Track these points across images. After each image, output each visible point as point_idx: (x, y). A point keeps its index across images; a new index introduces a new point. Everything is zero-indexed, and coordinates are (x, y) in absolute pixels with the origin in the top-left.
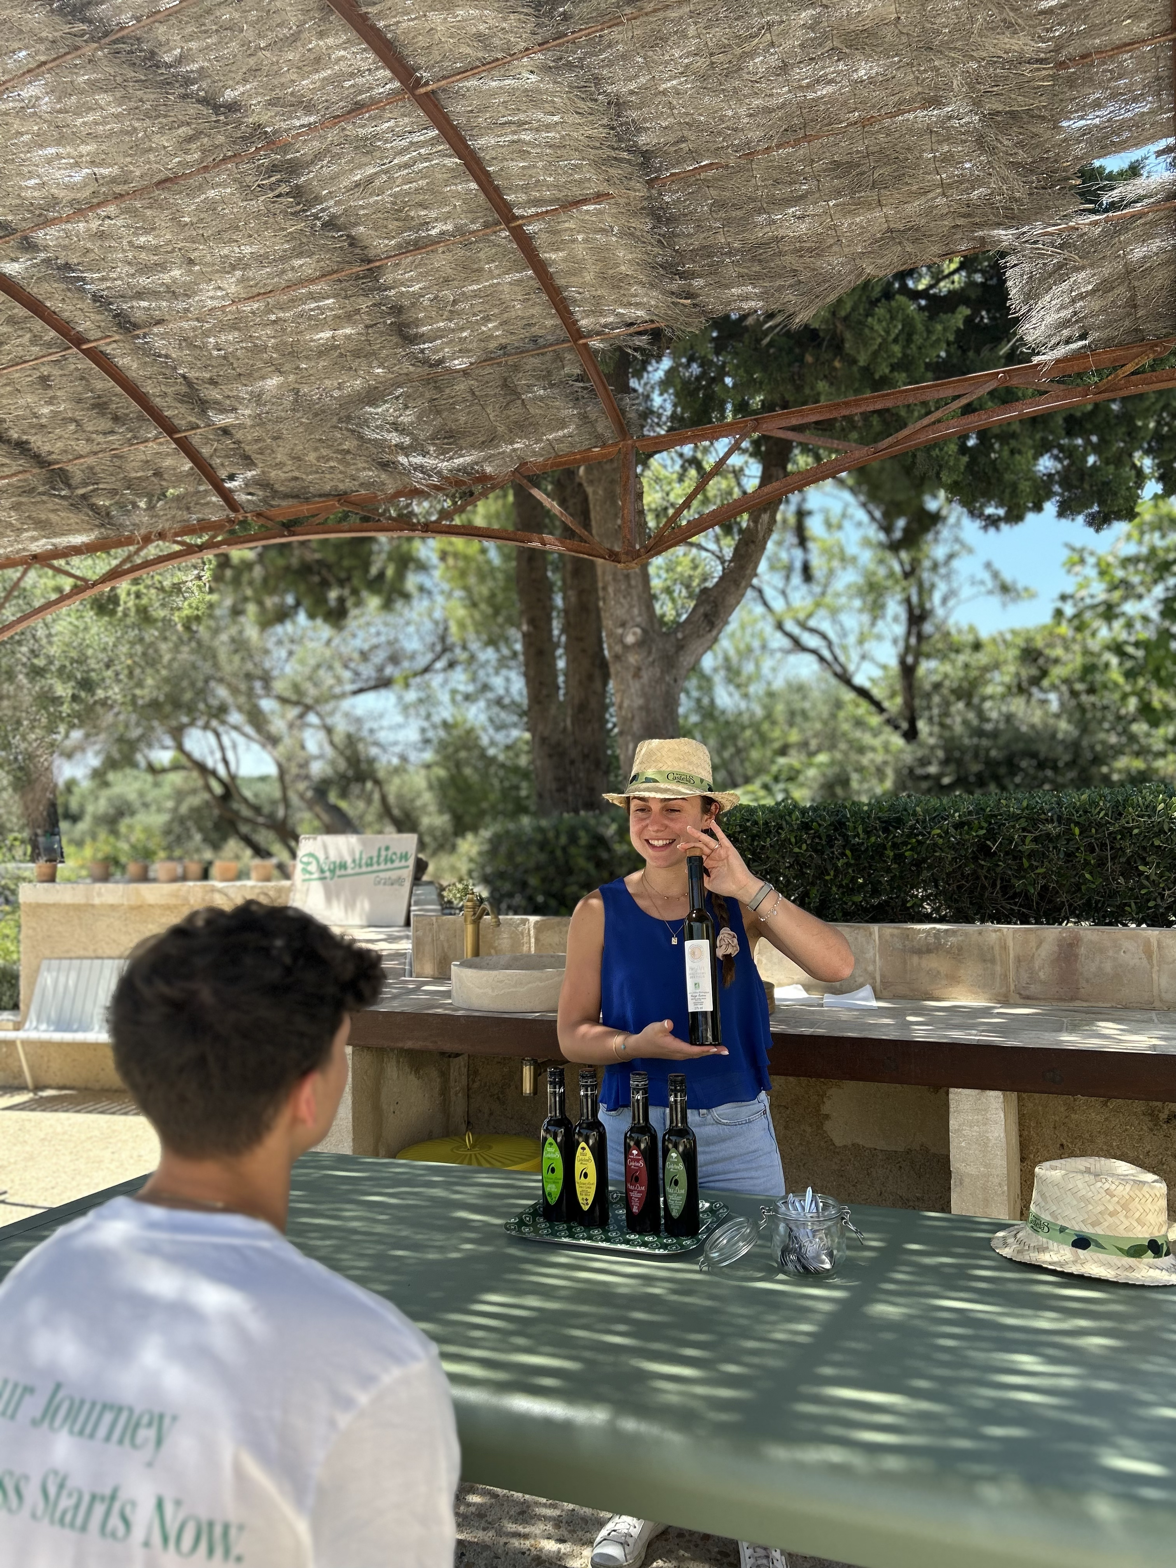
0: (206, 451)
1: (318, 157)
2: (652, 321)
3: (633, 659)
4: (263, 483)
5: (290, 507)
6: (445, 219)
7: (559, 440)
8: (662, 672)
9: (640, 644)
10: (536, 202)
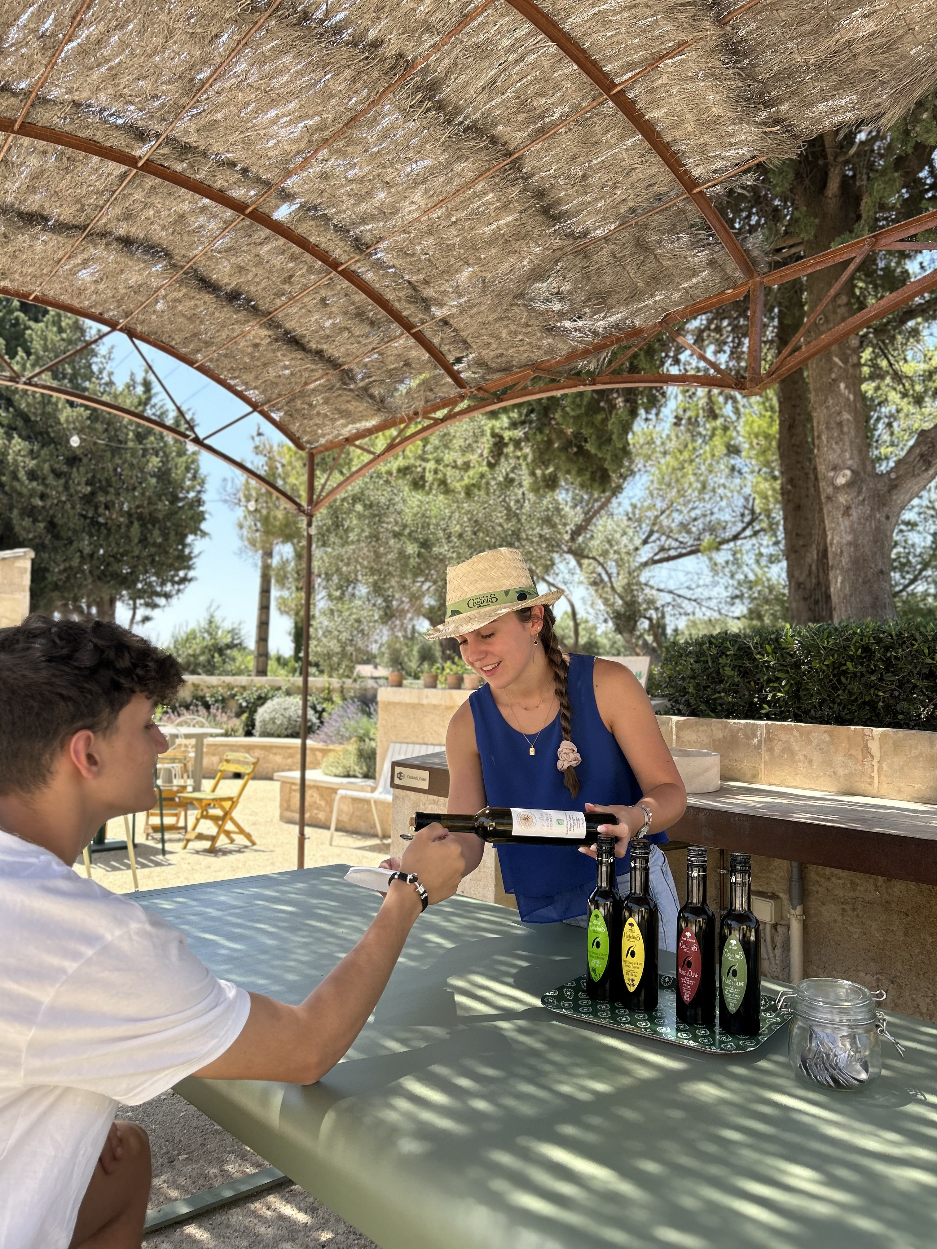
0: (436, 341)
1: (449, 72)
2: (754, 157)
3: (842, 499)
4: (480, 363)
5: (500, 379)
6: (562, 102)
7: (694, 287)
8: (872, 509)
9: (849, 485)
10: (630, 67)
